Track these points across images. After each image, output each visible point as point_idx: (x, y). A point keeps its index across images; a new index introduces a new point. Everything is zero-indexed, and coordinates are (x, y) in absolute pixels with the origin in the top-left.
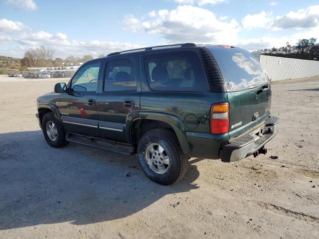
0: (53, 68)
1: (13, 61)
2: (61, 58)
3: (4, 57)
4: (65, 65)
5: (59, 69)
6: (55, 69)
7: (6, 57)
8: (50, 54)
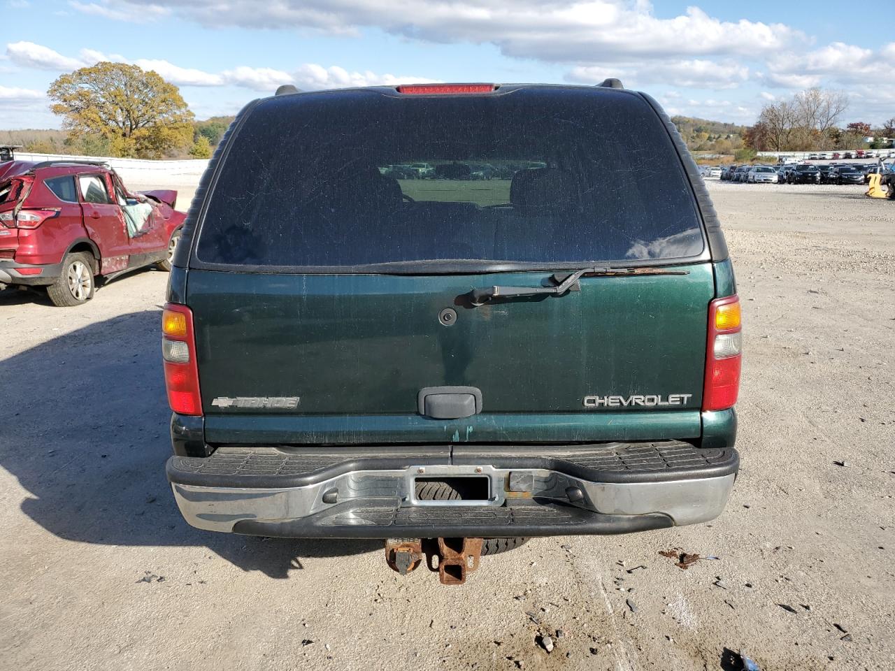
0: (829, 154)
1: (734, 133)
2: (866, 122)
3: (714, 124)
4: (873, 146)
5: (848, 156)
6: (836, 157)
7: (719, 124)
8: (833, 111)
